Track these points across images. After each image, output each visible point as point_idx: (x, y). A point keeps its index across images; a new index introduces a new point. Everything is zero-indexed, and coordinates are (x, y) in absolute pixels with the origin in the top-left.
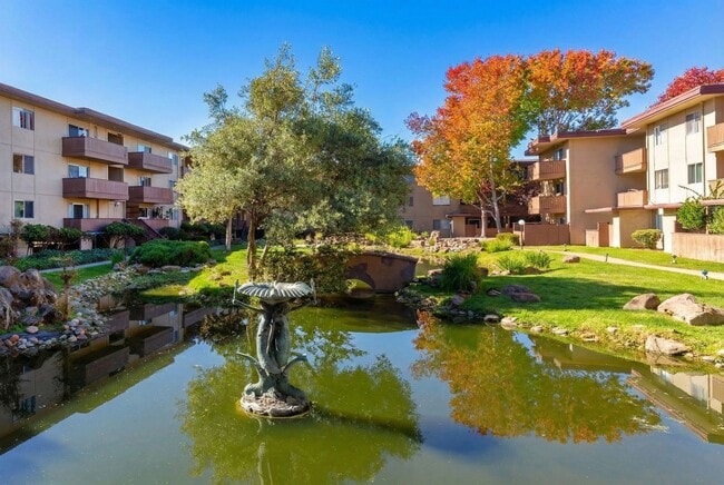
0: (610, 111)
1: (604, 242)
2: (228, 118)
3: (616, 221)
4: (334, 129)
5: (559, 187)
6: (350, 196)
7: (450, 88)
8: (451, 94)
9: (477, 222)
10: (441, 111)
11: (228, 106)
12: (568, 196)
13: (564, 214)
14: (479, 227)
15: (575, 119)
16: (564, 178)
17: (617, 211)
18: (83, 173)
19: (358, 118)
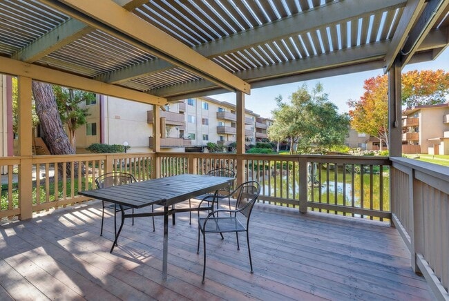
0: (442, 96)
1: (437, 152)
2: (283, 106)
3: (442, 143)
4: (321, 109)
5: (416, 129)
6: (328, 132)
7: (366, 88)
8: (366, 91)
9: (377, 144)
10: (362, 98)
11: (283, 101)
12: (420, 133)
13: (418, 141)
14: (379, 146)
15: (425, 99)
16: (418, 126)
17: (442, 139)
18: (223, 124)
19: (330, 105)
